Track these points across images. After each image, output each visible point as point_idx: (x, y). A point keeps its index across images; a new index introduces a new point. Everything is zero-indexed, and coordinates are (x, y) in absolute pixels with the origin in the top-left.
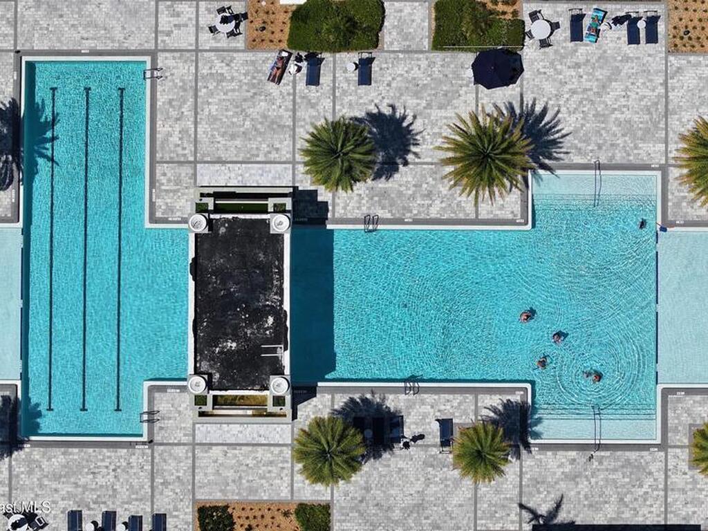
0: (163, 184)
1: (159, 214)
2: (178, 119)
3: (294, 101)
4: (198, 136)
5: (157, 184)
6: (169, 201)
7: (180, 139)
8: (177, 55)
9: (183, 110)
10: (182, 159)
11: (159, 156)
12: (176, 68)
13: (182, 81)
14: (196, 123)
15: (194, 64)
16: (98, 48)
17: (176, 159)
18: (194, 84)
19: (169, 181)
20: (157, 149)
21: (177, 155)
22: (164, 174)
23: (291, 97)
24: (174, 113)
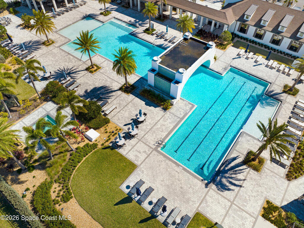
0: (183, 112)
1: (191, 106)
2: (164, 125)
3: (124, 108)
4: (161, 117)
5: (185, 113)
6: (185, 107)
7: (167, 120)
8: (147, 143)
9: (160, 127)
10: (171, 114)
11: (179, 120)
12: (151, 140)
13: (153, 135)
14: (159, 121)
15: (144, 137)
16: (175, 165)
17: (173, 115)
18: (150, 131)
19: (180, 112)
20: (177, 122)
21: (172, 116)
22: (180, 114)
23: (123, 109)
24: (164, 128)
